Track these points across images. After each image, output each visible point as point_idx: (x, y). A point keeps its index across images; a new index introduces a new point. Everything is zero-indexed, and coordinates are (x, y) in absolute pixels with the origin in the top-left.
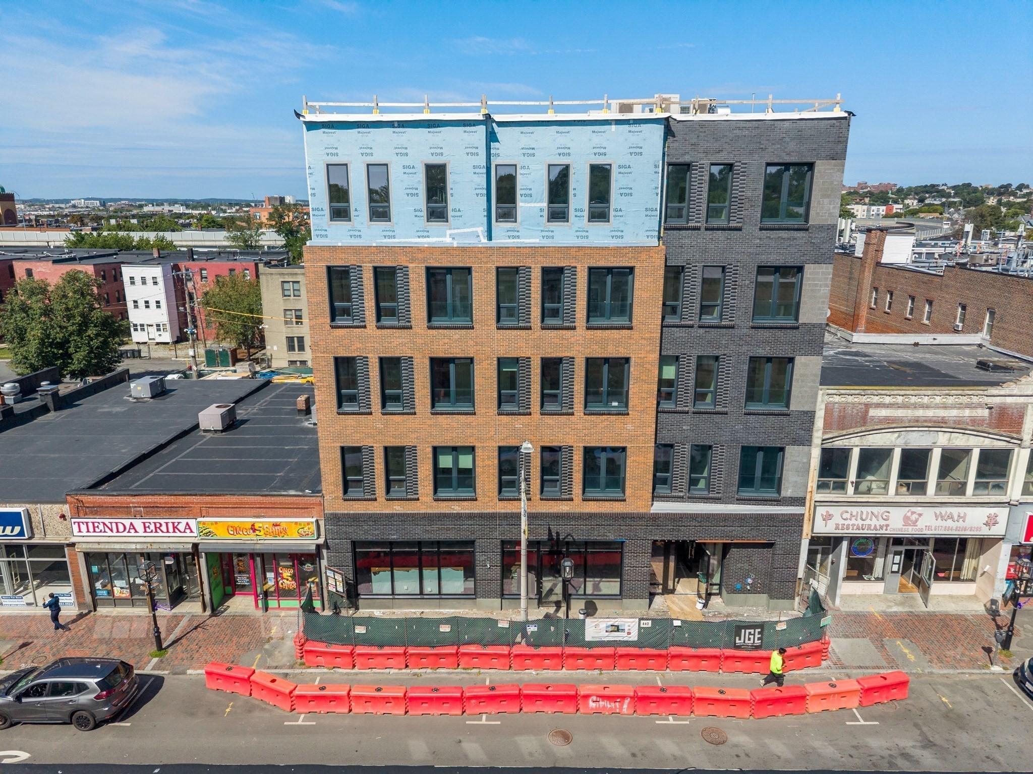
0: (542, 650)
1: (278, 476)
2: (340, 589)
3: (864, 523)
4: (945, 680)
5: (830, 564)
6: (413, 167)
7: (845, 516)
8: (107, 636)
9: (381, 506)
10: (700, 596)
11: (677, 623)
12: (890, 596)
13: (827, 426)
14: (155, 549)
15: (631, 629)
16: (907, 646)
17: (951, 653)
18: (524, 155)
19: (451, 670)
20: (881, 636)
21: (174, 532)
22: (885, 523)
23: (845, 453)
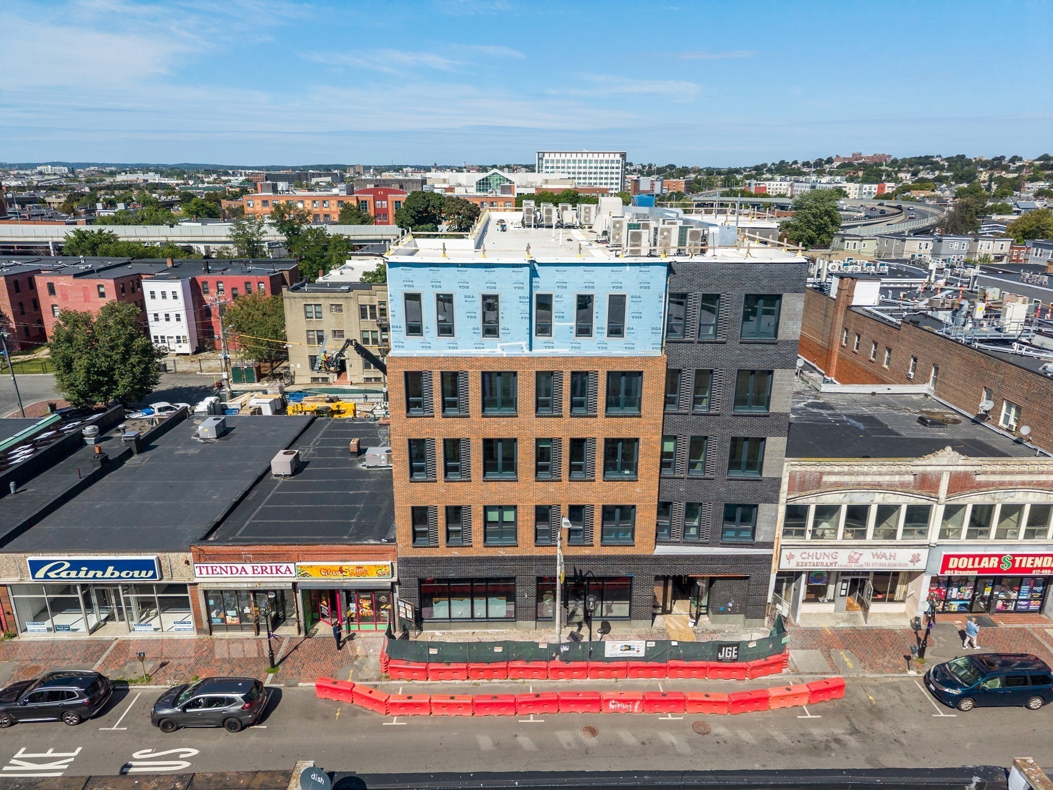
0: (572, 665)
1: (352, 523)
2: (410, 615)
3: (818, 561)
4: (873, 682)
5: (793, 590)
6: (473, 297)
7: (804, 556)
8: (226, 656)
9: (442, 551)
10: (692, 617)
11: (674, 644)
12: (839, 614)
13: (791, 489)
14: (263, 587)
15: (639, 648)
16: (848, 656)
17: (881, 661)
18: (558, 287)
19: (502, 681)
20: (829, 648)
21: (277, 573)
22: (834, 561)
23: (805, 508)
